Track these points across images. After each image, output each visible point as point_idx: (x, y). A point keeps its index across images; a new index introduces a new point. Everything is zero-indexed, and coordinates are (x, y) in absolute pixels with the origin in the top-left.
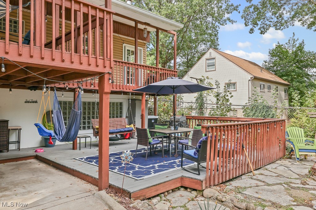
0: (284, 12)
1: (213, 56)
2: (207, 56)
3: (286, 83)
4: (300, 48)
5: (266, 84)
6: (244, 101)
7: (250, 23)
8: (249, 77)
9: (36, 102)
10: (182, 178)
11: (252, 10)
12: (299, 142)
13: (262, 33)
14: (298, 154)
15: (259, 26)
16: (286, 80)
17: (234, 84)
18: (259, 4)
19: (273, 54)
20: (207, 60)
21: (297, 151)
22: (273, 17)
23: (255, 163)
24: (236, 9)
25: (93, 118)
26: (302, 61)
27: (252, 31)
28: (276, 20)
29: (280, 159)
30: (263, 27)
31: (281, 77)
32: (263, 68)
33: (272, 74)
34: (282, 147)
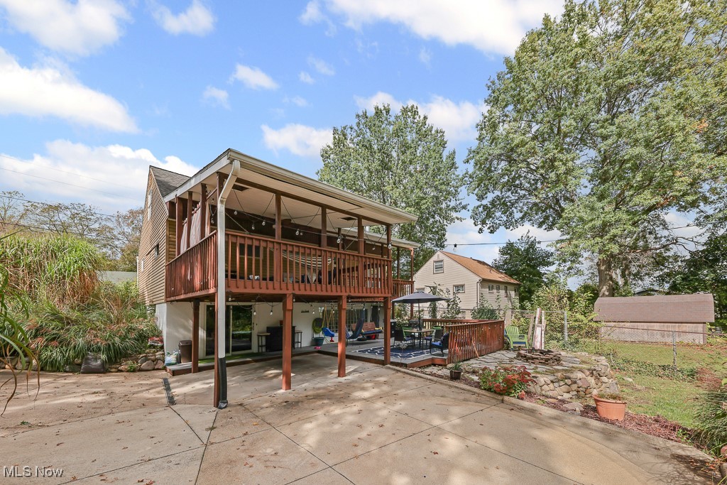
0: (515, 211)
1: (441, 259)
2: (435, 258)
3: (516, 282)
4: (532, 245)
5: (495, 285)
6: (473, 304)
7: (479, 223)
8: (478, 279)
9: (308, 312)
10: (432, 359)
11: (481, 209)
12: (514, 337)
13: (492, 232)
14: (512, 346)
15: (488, 226)
16: (516, 279)
17: (463, 286)
18: (488, 204)
19: (503, 252)
20: (435, 262)
21: (512, 343)
22: (503, 216)
23: (479, 351)
24: (464, 207)
25: (352, 322)
26: (533, 259)
27: (481, 231)
28: (505, 218)
29: (500, 350)
30: (493, 226)
31: (511, 276)
32: (492, 267)
33: (502, 273)
34: (501, 341)
